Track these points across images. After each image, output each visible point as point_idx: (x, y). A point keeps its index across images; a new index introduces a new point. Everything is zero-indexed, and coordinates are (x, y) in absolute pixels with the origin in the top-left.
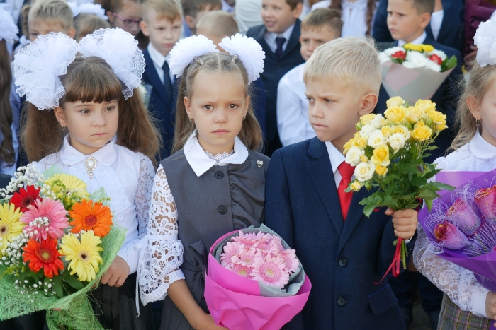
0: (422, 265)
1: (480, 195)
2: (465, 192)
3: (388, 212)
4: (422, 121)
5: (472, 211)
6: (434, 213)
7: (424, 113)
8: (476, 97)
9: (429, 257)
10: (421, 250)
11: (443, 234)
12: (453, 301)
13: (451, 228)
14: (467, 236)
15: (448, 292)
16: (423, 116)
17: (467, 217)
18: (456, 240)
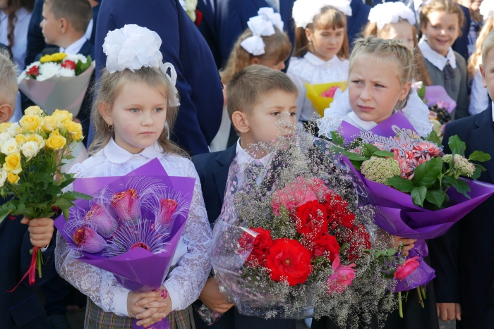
0: (65, 271)
1: (115, 199)
2: (102, 197)
3: (24, 221)
4: (57, 131)
5: (109, 215)
6: (72, 218)
7: (59, 122)
8: (107, 102)
9: (71, 262)
10: (62, 256)
11: (82, 237)
12: (96, 303)
13: (89, 231)
14: (105, 239)
15: (90, 295)
16: (59, 126)
17: (104, 221)
18: (95, 243)
